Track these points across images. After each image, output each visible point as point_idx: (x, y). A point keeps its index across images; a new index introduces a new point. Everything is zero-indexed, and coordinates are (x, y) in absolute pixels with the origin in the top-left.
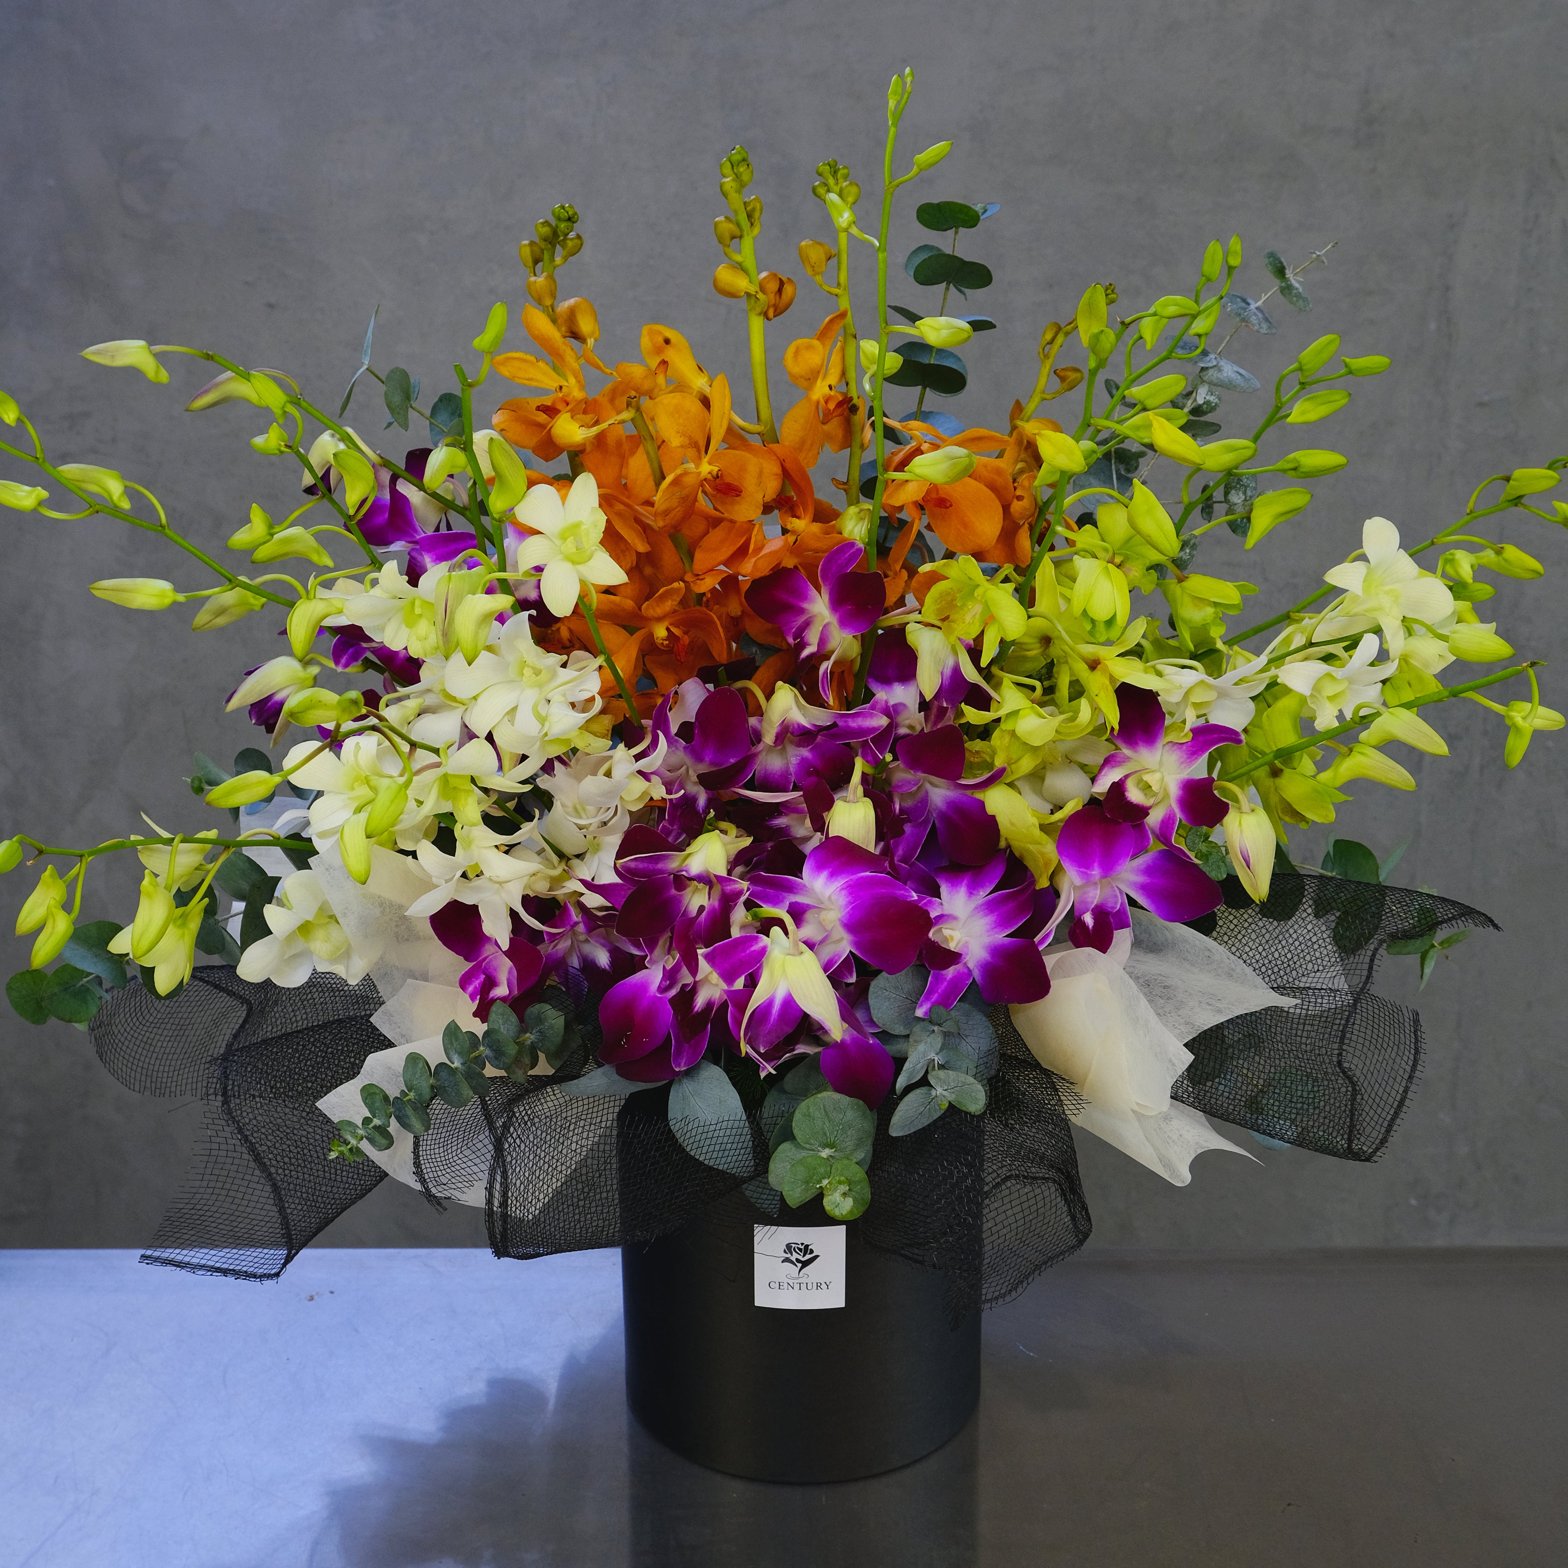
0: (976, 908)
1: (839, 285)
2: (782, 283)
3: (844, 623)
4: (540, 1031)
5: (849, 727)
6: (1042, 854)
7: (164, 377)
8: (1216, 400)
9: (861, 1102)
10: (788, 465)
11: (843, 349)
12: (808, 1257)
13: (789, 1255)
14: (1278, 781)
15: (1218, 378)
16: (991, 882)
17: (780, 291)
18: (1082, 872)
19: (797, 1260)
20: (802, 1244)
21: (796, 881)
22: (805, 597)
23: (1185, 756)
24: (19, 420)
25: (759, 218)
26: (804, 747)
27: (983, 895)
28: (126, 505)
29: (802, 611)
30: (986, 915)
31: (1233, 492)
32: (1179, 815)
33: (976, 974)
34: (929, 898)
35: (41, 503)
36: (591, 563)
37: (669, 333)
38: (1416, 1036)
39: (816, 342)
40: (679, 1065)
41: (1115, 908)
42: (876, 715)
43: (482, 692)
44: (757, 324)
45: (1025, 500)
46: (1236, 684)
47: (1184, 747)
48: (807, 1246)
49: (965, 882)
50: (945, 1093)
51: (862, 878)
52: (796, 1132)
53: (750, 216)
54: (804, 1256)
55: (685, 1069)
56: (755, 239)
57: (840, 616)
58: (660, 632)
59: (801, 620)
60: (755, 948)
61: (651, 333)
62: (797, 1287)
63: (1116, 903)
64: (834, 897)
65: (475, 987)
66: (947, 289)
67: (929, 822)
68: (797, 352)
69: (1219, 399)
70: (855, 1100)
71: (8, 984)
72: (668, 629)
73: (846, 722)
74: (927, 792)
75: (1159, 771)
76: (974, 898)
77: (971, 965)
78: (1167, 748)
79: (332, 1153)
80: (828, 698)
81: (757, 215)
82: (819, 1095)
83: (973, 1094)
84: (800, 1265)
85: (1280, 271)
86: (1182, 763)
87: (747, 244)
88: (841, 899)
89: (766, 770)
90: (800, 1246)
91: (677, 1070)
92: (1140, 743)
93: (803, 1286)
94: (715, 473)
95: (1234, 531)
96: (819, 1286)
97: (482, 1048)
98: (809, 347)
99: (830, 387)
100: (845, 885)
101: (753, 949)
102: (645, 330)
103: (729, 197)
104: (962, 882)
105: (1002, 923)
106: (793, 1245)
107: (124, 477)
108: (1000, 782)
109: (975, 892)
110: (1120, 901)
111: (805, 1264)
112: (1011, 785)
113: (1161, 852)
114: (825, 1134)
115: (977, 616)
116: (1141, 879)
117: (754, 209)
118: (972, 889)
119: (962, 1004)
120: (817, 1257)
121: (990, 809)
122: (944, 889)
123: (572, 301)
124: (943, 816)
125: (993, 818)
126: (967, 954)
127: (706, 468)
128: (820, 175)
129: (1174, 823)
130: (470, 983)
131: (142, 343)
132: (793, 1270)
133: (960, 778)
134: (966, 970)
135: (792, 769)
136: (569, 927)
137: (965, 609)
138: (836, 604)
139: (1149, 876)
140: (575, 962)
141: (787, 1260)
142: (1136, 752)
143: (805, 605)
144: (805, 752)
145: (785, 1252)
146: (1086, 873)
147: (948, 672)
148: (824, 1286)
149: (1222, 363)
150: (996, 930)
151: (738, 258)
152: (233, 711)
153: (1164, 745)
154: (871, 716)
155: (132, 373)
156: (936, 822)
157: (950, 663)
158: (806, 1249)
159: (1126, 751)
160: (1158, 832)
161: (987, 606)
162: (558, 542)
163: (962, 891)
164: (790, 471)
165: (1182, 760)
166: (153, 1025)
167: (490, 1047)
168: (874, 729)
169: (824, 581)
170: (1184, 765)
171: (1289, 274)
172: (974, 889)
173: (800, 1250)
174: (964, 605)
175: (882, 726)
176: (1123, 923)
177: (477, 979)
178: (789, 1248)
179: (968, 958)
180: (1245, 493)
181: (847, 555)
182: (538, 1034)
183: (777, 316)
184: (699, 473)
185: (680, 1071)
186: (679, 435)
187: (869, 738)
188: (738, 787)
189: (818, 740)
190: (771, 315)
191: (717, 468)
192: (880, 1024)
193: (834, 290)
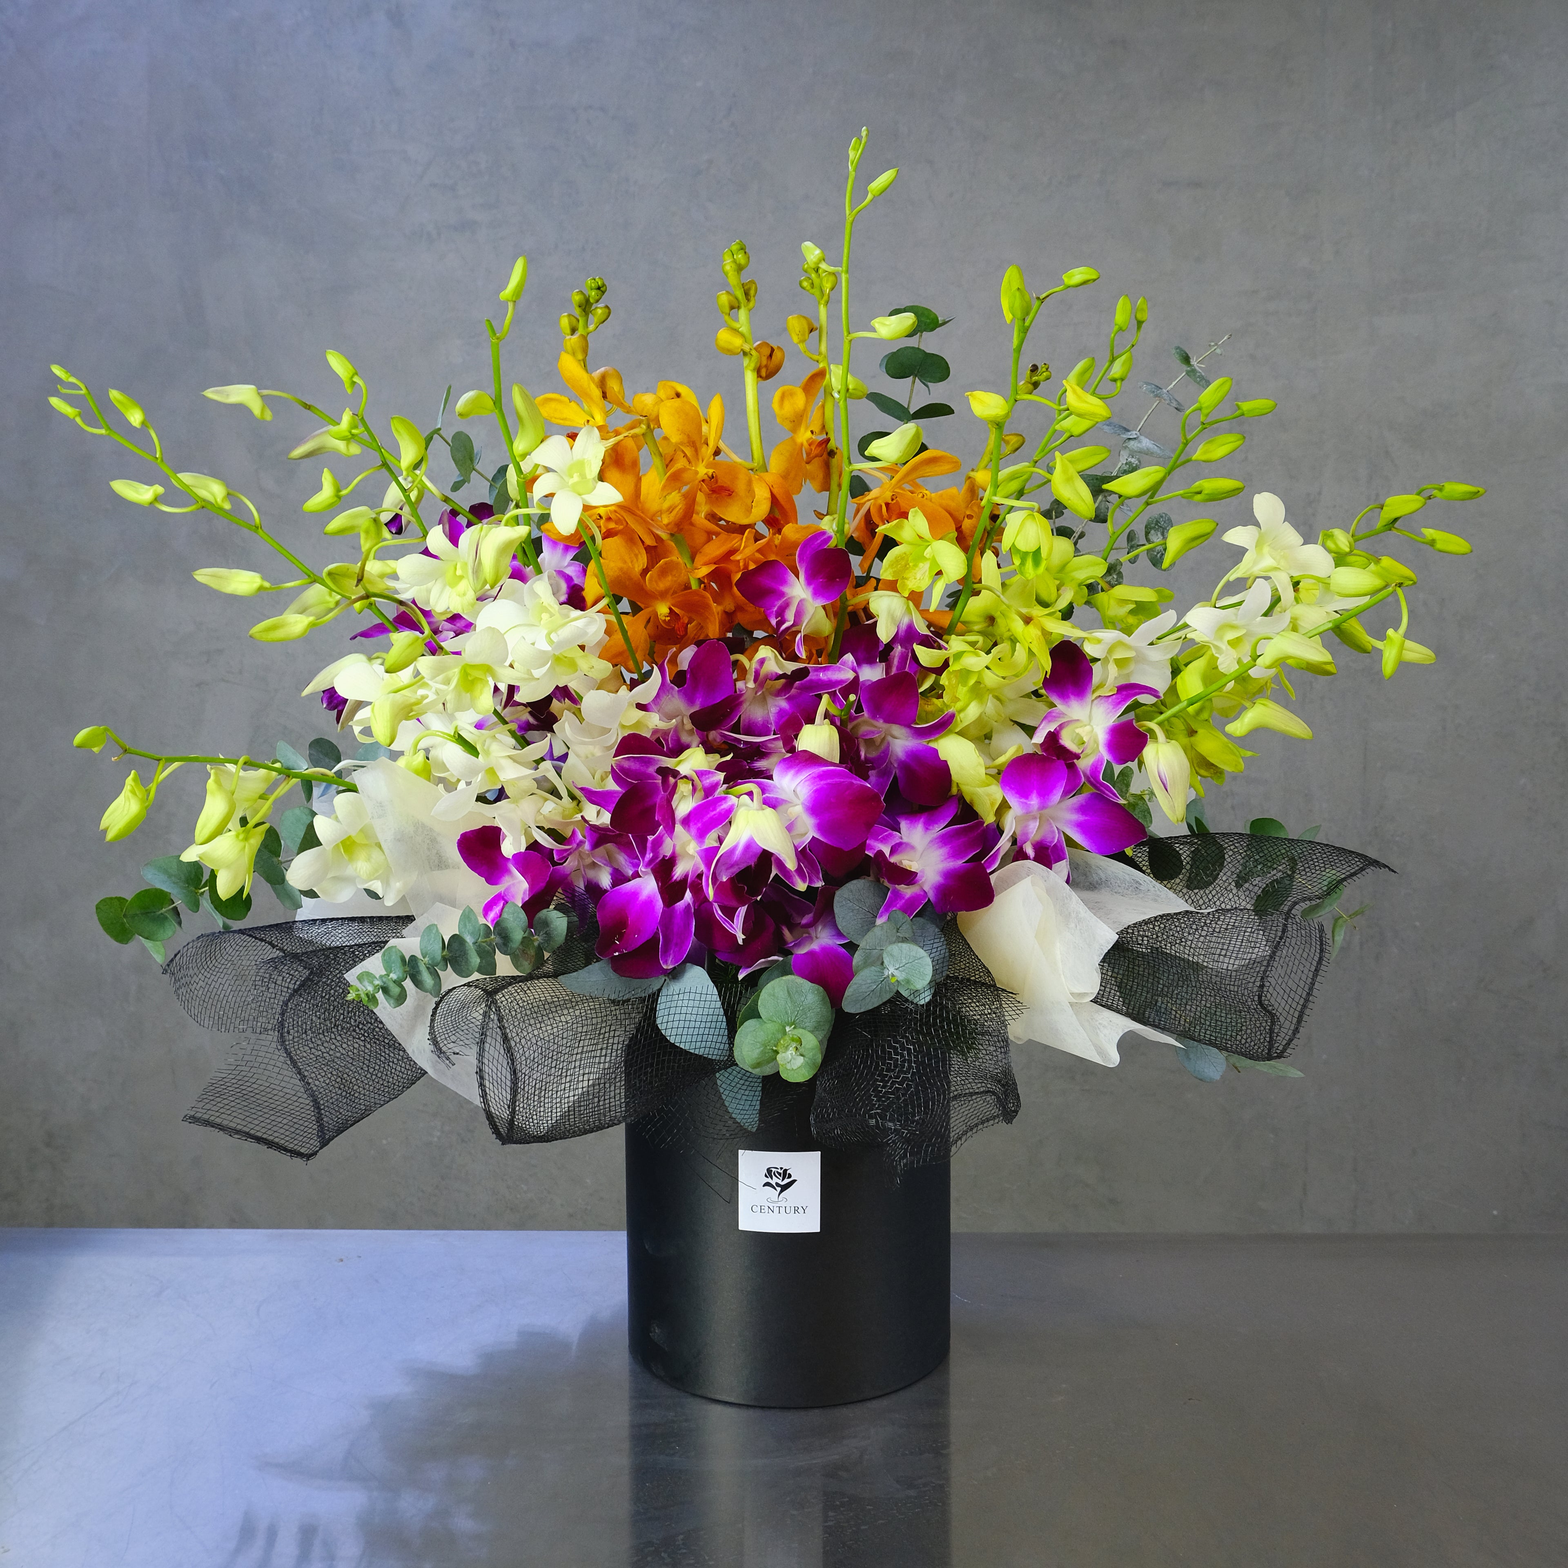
0: (931, 841)
1: (820, 354)
2: (773, 350)
3: (817, 593)
4: (546, 933)
5: (820, 680)
6: (989, 795)
7: (268, 416)
8: (1137, 462)
9: (822, 989)
10: (775, 491)
11: (823, 406)
12: (787, 1181)
13: (769, 1180)
14: (1192, 739)
15: (1138, 447)
16: (944, 820)
17: (771, 356)
18: (1022, 803)
19: (777, 1184)
20: (781, 1168)
21: (767, 783)
22: (784, 581)
23: (1111, 707)
24: (143, 424)
25: (754, 296)
26: (781, 696)
27: (937, 830)
28: (227, 506)
29: (782, 594)
30: (941, 847)
31: (1152, 532)
32: (1107, 756)
33: (931, 895)
34: (890, 831)
35: (158, 499)
36: (589, 491)
37: (680, 388)
38: (1321, 941)
39: (799, 390)
40: (666, 962)
41: (1052, 842)
42: (843, 670)
44: (750, 378)
45: (974, 519)
46: (1152, 644)
47: (1110, 699)
48: (786, 1171)
49: (922, 820)
50: (896, 973)
52: (761, 1011)
53: (746, 293)
54: (783, 1180)
55: (671, 967)
56: (750, 312)
57: (815, 589)
58: (663, 610)
59: (782, 602)
60: (725, 806)
61: (666, 389)
62: (776, 1210)
63: (1054, 838)
64: (798, 790)
65: (496, 913)
66: (914, 382)
67: (892, 773)
68: (783, 397)
69: (1140, 462)
70: (816, 986)
71: (97, 905)
72: (670, 609)
73: (817, 675)
74: (888, 743)
75: (1089, 724)
76: (929, 832)
77: (927, 888)
78: (1095, 702)
79: (349, 995)
80: (801, 655)
81: (752, 292)
83: (922, 970)
84: (779, 1189)
85: (1186, 359)
86: (1109, 713)
87: (744, 314)
88: (804, 789)
89: (750, 716)
90: (779, 1171)
91: (665, 967)
92: (1072, 697)
93: (782, 1210)
94: (710, 474)
95: (1154, 565)
96: (796, 1210)
97: (493, 937)
98: (794, 394)
99: (812, 432)
100: (810, 775)
101: (722, 807)
102: (660, 385)
103: (729, 277)
104: (919, 820)
105: (955, 854)
106: (773, 1170)
107: (228, 485)
108: (951, 732)
109: (931, 827)
110: (1057, 836)
111: (784, 1188)
112: (961, 733)
113: (1093, 794)
114: (787, 1012)
115: (927, 573)
116: (1076, 817)
117: (749, 289)
118: (927, 826)
119: (918, 919)
120: (794, 1181)
121: (942, 756)
122: (904, 825)
123: (603, 369)
124: (902, 764)
125: (946, 762)
126: (923, 877)
127: (702, 471)
128: (806, 271)
129: (1102, 764)
130: (491, 910)
131: (252, 387)
132: (773, 1193)
133: (914, 721)
134: (922, 893)
135: (772, 718)
136: (575, 846)
137: (917, 569)
138: (809, 581)
139: (1082, 815)
140: (580, 885)
141: (767, 1184)
142: (1069, 706)
143: (785, 589)
144: (783, 703)
145: (766, 1176)
146: (1026, 803)
147: (904, 626)
148: (801, 1210)
149: (1142, 438)
150: (949, 860)
151: (736, 325)
152: (307, 696)
153: (1093, 701)
154: (839, 669)
155: (241, 409)
156: (897, 772)
157: (906, 621)
158: (785, 1174)
159: (1060, 706)
160: (1088, 772)
161: (934, 561)
162: (565, 476)
163: (919, 827)
164: (778, 496)
165: (1108, 710)
167: (500, 935)
168: (841, 682)
169: (800, 566)
170: (1111, 714)
171: (1194, 362)
172: (929, 825)
173: (780, 1174)
174: (916, 566)
175: (849, 679)
176: (1060, 857)
178: (769, 1173)
179: (923, 880)
180: (1163, 534)
181: (819, 541)
182: (545, 935)
183: (769, 376)
184: (697, 473)
185: (667, 969)
186: (679, 432)
187: (837, 689)
188: (724, 730)
189: (793, 691)
190: (763, 373)
191: (711, 471)
192: (845, 934)
193: (815, 357)
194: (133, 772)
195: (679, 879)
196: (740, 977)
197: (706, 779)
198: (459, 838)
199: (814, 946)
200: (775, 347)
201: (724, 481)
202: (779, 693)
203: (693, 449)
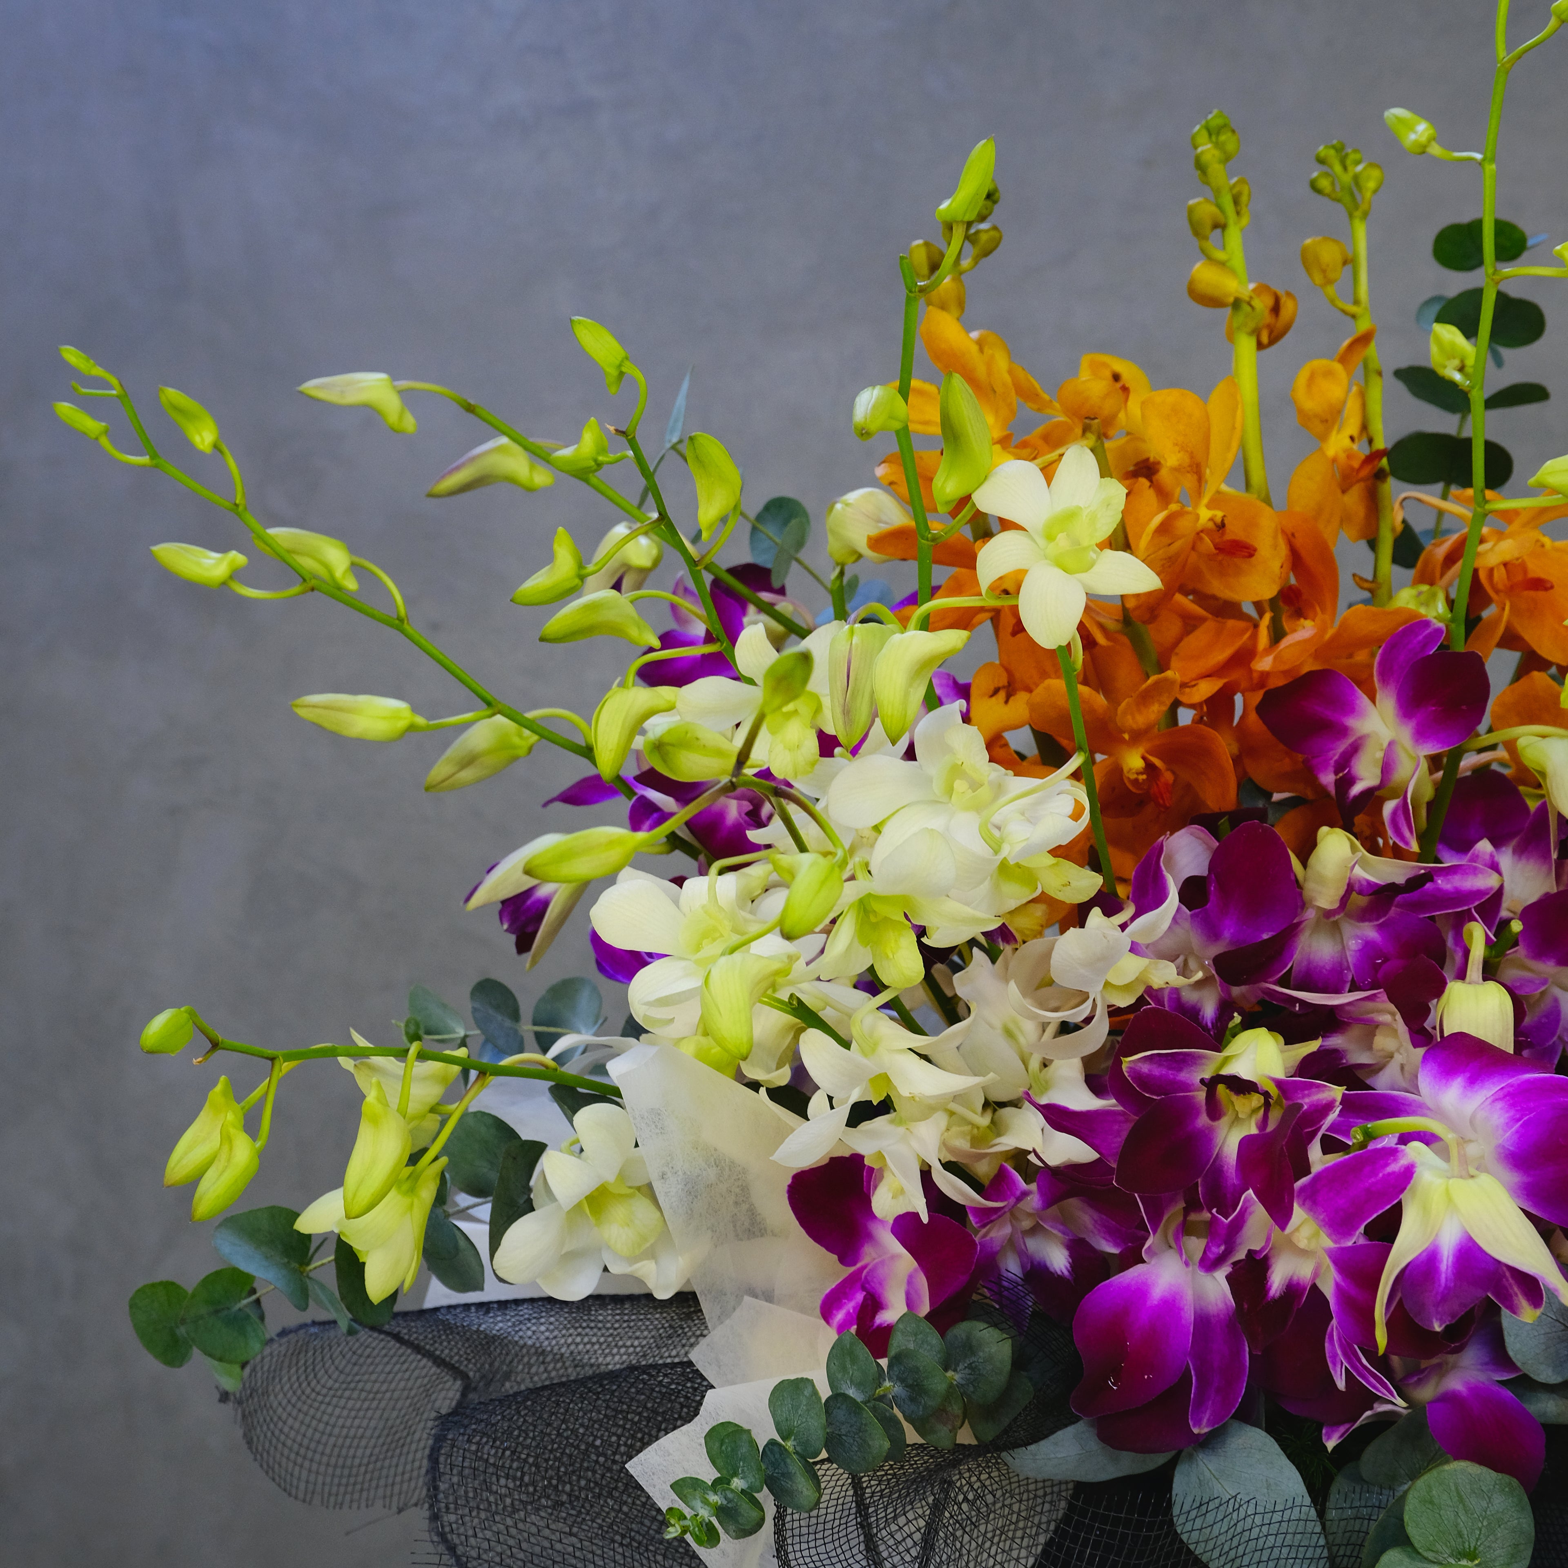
1: (1356, 302)
2: (1277, 299)
4: (970, 1367)
5: (1440, 890)
7: (409, 424)
9: (1515, 1482)
10: (1299, 542)
17: (1275, 307)
21: (1406, 1098)
22: (1350, 708)
24: (216, 447)
25: (1247, 205)
26: (1370, 920)
28: (351, 584)
29: (1344, 731)
35: (236, 575)
36: (1095, 569)
37: (1119, 366)
39: (1338, 367)
40: (1198, 1423)
42: (1482, 871)
43: (888, 818)
44: (1246, 346)
51: (1528, 1081)
52: (1412, 1530)
53: (1236, 201)
55: (1206, 1430)
56: (1244, 232)
57: (1417, 724)
58: (1134, 761)
59: (1342, 747)
60: (1394, 1167)
61: (1095, 368)
64: (1480, 1116)
65: (848, 1313)
68: (1312, 379)
70: (1507, 1478)
71: (132, 1299)
72: (1145, 760)
73: (1436, 882)
74: (1556, 1000)
79: (671, 1529)
80: (1407, 843)
81: (1244, 199)
82: (1446, 1467)
87: (1234, 237)
88: (1496, 1116)
89: (1309, 962)
91: (1196, 1431)
94: (1218, 520)
97: (887, 1384)
98: (1328, 374)
99: (1352, 438)
100: (1501, 1094)
101: (1389, 1169)
102: (1085, 361)
103: (1210, 171)
107: (353, 549)
114: (1460, 1534)
127: (1206, 512)
128: (1323, 161)
130: (839, 1307)
131: (382, 376)
135: (1351, 958)
136: (1012, 1200)
138: (1406, 709)
140: (1012, 1266)
143: (1351, 722)
144: (1369, 931)
151: (1220, 255)
152: (477, 909)
154: (1475, 871)
155: (368, 413)
162: (1041, 542)
164: (1300, 552)
166: (332, 1392)
167: (902, 1380)
168: (1479, 893)
169: (1384, 684)
175: (1491, 889)
177: (850, 1300)
181: (1421, 637)
182: (967, 1371)
183: (1273, 341)
184: (1198, 517)
185: (1199, 1434)
186: (1177, 448)
187: (1472, 906)
188: (1270, 983)
189: (1393, 911)
190: (1265, 339)
191: (1219, 514)
192: (1519, 1364)
193: (1352, 309)
194: (223, 1078)
195: (1278, 1294)
196: (1330, 1445)
197: (1303, 1097)
198: (789, 1181)
199: (1455, 1383)
200: (1281, 293)
201: (1234, 531)
202: (1364, 915)
203: (1195, 477)
